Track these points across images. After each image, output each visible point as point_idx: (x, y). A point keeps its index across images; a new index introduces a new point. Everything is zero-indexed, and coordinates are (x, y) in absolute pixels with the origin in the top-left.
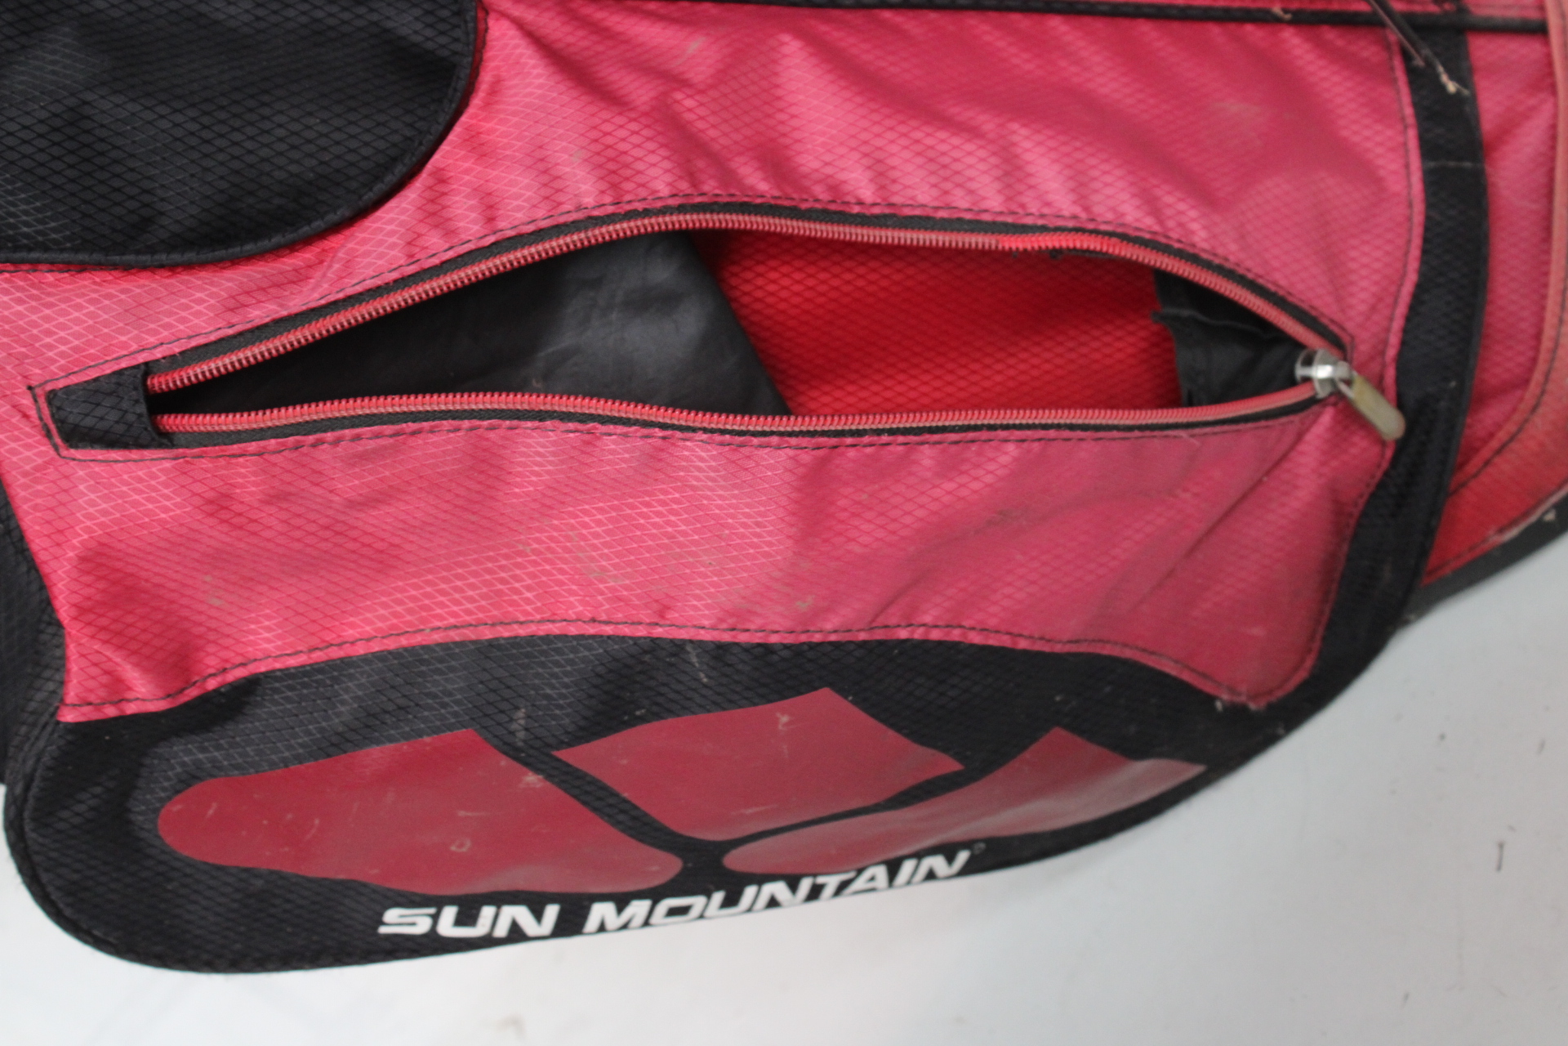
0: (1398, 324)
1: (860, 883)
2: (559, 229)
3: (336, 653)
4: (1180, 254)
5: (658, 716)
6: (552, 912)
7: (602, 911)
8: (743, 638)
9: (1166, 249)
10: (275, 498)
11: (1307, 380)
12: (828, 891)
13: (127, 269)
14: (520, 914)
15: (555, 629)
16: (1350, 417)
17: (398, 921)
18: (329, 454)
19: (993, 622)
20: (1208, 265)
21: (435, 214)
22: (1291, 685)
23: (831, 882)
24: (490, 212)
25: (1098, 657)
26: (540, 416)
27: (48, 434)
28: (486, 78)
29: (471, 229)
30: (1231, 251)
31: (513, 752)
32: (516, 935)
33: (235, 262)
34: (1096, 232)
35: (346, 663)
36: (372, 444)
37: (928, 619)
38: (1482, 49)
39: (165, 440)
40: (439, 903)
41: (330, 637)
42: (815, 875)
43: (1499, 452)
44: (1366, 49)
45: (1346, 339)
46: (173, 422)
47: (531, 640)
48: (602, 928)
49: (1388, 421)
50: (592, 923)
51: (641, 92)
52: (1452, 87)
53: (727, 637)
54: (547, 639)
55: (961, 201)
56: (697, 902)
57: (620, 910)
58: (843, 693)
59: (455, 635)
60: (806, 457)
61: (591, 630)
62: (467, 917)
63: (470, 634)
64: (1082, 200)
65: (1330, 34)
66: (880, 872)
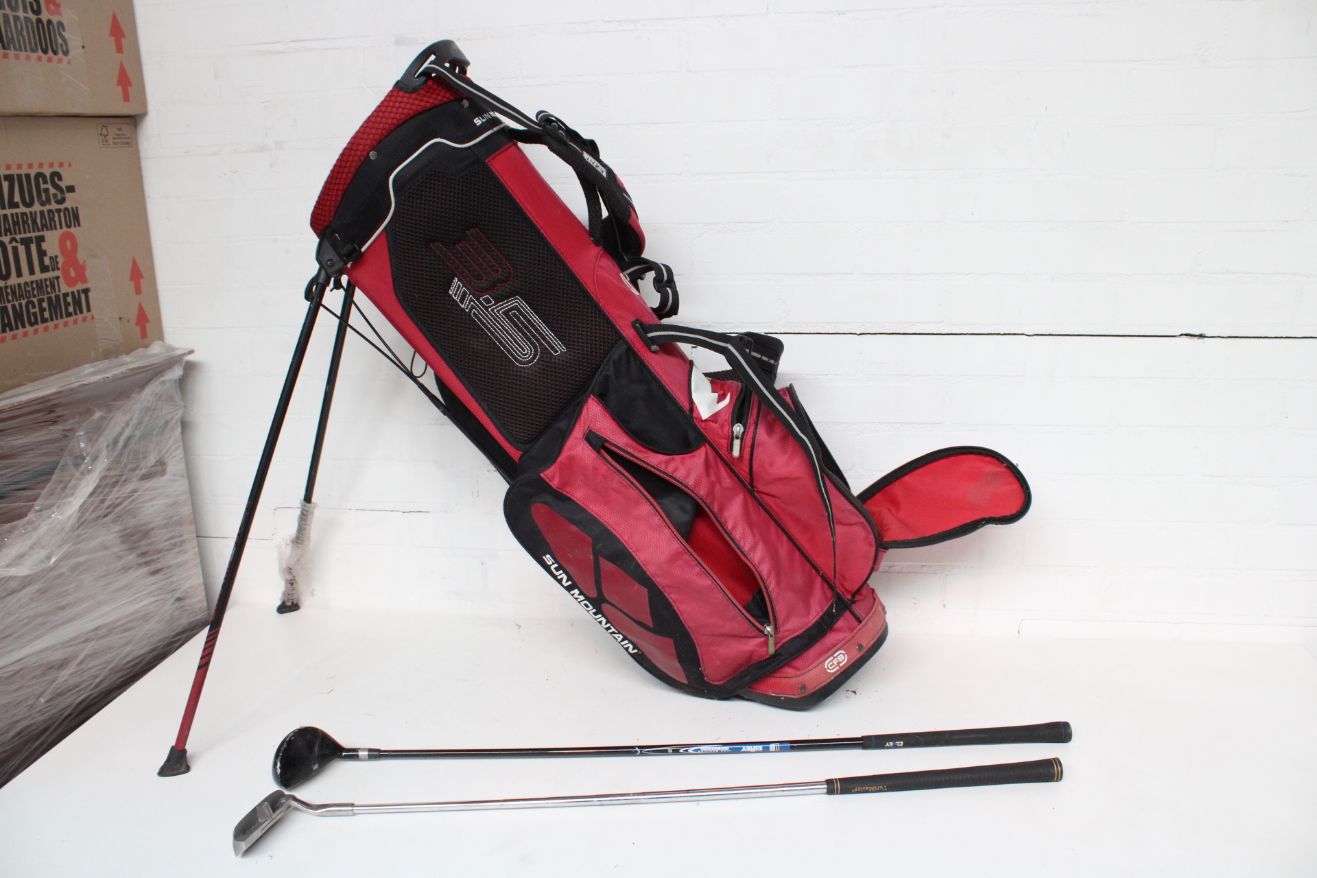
0: (789, 638)
1: (616, 636)
2: (681, 483)
3: (586, 508)
4: (765, 586)
5: (619, 567)
6: (570, 583)
7: (576, 592)
8: (644, 567)
9: (764, 584)
10: (604, 477)
11: (765, 628)
12: (610, 631)
13: (619, 425)
14: (565, 577)
15: (619, 537)
16: (766, 644)
17: (548, 559)
18: (617, 478)
19: (681, 608)
20: (768, 593)
21: (667, 463)
22: (715, 683)
23: (613, 630)
24: (675, 470)
25: (690, 635)
26: (651, 504)
27: (584, 435)
28: (694, 453)
29: (670, 470)
30: (774, 595)
31: (594, 549)
32: (560, 581)
33: (634, 440)
34: (756, 569)
35: (586, 511)
36: (624, 483)
37: (672, 596)
38: (847, 614)
39: (599, 452)
40: (556, 562)
41: (588, 504)
42: (612, 625)
43: (785, 677)
44: (829, 594)
45: (778, 630)
46: (603, 452)
47: (615, 535)
48: (573, 595)
49: (772, 649)
50: (572, 592)
51: (713, 478)
52: (834, 611)
53: (642, 565)
54: (617, 538)
55: (742, 543)
56: (591, 607)
57: (579, 595)
58: (649, 592)
59: (605, 523)
60: (681, 549)
61: (625, 543)
62: (557, 569)
63: (607, 526)
64: (759, 563)
65: (826, 586)
66: (621, 637)
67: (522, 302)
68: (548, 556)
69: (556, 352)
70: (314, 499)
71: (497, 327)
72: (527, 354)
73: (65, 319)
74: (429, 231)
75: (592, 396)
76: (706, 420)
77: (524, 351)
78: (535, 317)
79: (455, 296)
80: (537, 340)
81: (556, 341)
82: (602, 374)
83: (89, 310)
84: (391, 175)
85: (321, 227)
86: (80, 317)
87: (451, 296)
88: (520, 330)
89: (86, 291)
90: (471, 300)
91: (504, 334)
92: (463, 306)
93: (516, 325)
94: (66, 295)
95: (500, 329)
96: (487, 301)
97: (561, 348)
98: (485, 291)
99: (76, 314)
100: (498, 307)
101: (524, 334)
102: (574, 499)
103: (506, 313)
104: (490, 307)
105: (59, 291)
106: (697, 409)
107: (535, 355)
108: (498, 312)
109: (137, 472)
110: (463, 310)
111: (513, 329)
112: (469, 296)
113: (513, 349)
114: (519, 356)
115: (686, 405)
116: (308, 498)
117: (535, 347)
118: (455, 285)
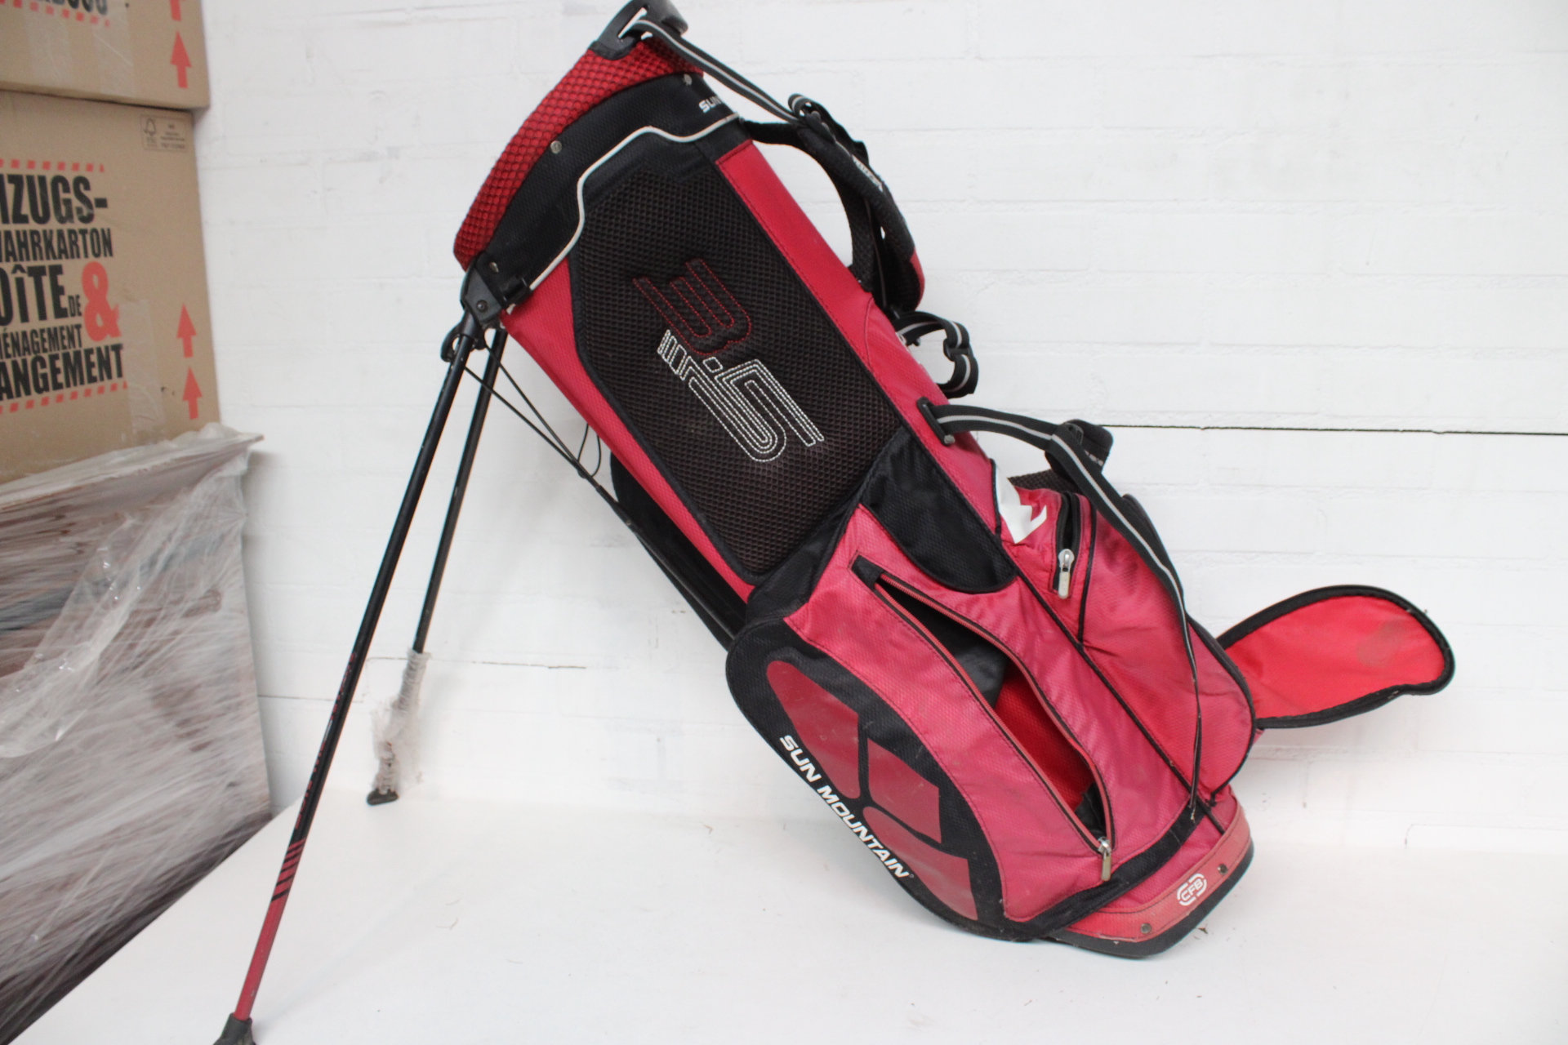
0: (1129, 857)
1: (879, 852)
2: (990, 634)
3: (849, 668)
4: (1103, 784)
5: (897, 755)
6: (818, 777)
7: (827, 789)
8: (935, 757)
9: (1101, 779)
10: (879, 624)
11: (1100, 843)
12: (871, 846)
13: (900, 549)
14: (811, 768)
15: (899, 712)
16: (1100, 865)
18: (900, 626)
19: (984, 816)
20: (1106, 793)
21: (970, 604)
22: (1017, 920)
23: (876, 843)
24: (981, 616)
25: (991, 853)
26: (950, 664)
27: (850, 563)
28: (1003, 592)
29: (973, 616)
30: (1113, 796)
31: (860, 728)
32: (803, 775)
33: (921, 571)
34: (1091, 759)
35: (848, 672)
36: (910, 633)
37: (973, 798)
38: (1205, 821)
39: (872, 588)
40: (801, 745)
41: (852, 663)
42: (876, 837)
43: (1121, 913)
44: (1181, 792)
45: (1116, 847)
46: (878, 587)
47: (892, 709)
48: (821, 794)
49: (1106, 875)
50: (820, 790)
51: (1032, 628)
52: (1192, 818)
53: (932, 752)
54: (895, 712)
55: (1070, 722)
56: (847, 812)
57: (831, 794)
58: (940, 793)
59: (877, 692)
60: (993, 731)
61: (906, 720)
62: (800, 757)
63: (881, 695)
64: (1094, 750)
65: (1177, 781)
66: (887, 854)
67: (762, 368)
68: (788, 738)
69: (810, 441)
70: (427, 647)
71: (726, 403)
72: (768, 443)
73: (87, 386)
74: (633, 260)
75: (861, 506)
76: (1020, 544)
77: (763, 438)
78: (781, 391)
79: (666, 357)
80: (784, 424)
81: (811, 426)
82: (877, 475)
83: (120, 375)
84: (580, 176)
85: (472, 253)
86: (107, 383)
87: (659, 357)
88: (759, 408)
89: (117, 348)
90: (690, 364)
91: (734, 413)
92: (676, 372)
93: (753, 401)
94: (89, 352)
95: (729, 407)
96: (713, 365)
97: (816, 437)
98: (708, 351)
99: (102, 379)
100: (728, 374)
101: (765, 415)
102: (831, 655)
103: (740, 384)
104: (717, 374)
105: (80, 345)
106: (1007, 528)
107: (780, 445)
108: (728, 381)
109: (181, 606)
110: (677, 377)
111: (749, 407)
112: (687, 357)
113: (747, 436)
114: (756, 446)
115: (990, 522)
116: (418, 646)
117: (780, 433)
118: (666, 341)
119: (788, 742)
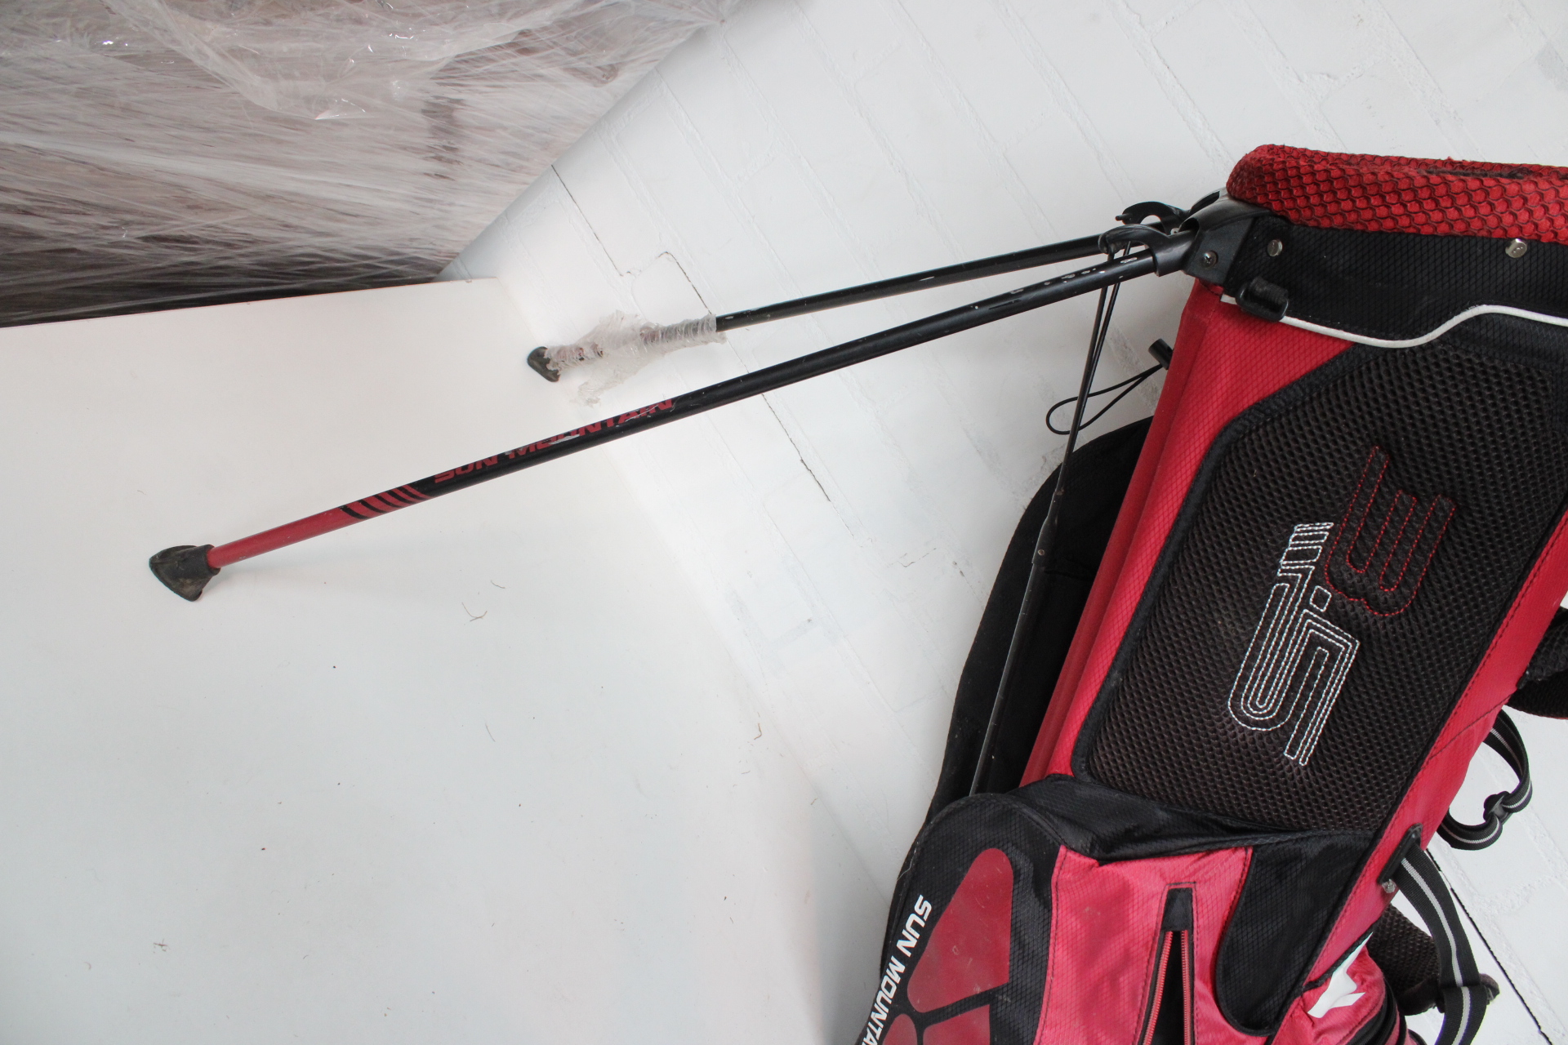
6: (909, 954)
7: (900, 966)
14: (912, 943)
15: (1041, 1022)
21: (1211, 1028)
23: (878, 1031)
27: (1176, 884)
31: (994, 990)
39: (1164, 930)
40: (930, 924)
41: (1060, 940)
46: (1170, 935)
56: (892, 995)
57: (899, 973)
62: (916, 925)
67: (1351, 655)
68: (928, 905)
69: (1292, 752)
71: (1279, 639)
72: (1255, 708)
74: (1407, 438)
75: (1250, 852)
76: (1310, 1017)
77: (1261, 702)
78: (1335, 690)
79: (1294, 540)
80: (1296, 715)
81: (1311, 744)
82: (1298, 846)
84: (1489, 303)
85: (1275, 206)
87: (1292, 532)
88: (1297, 678)
90: (1305, 573)
91: (1272, 655)
92: (1283, 561)
93: (1302, 668)
95: (1277, 644)
96: (1321, 598)
97: (1301, 756)
98: (1336, 584)
100: (1319, 622)
101: (1293, 689)
102: (1054, 911)
103: (1314, 642)
104: (1311, 609)
106: (1320, 995)
107: (1264, 724)
108: (1311, 627)
110: (1277, 566)
111: (1291, 667)
112: (1311, 564)
113: (1253, 682)
114: (1246, 698)
115: (1315, 971)
116: (724, 323)
117: (1280, 717)
118: (1317, 528)
119: (923, 907)
